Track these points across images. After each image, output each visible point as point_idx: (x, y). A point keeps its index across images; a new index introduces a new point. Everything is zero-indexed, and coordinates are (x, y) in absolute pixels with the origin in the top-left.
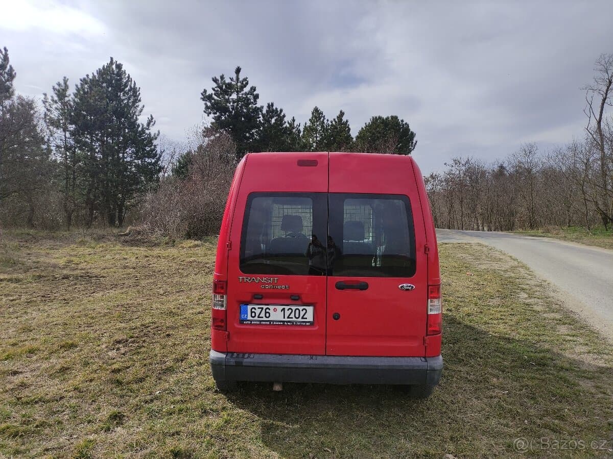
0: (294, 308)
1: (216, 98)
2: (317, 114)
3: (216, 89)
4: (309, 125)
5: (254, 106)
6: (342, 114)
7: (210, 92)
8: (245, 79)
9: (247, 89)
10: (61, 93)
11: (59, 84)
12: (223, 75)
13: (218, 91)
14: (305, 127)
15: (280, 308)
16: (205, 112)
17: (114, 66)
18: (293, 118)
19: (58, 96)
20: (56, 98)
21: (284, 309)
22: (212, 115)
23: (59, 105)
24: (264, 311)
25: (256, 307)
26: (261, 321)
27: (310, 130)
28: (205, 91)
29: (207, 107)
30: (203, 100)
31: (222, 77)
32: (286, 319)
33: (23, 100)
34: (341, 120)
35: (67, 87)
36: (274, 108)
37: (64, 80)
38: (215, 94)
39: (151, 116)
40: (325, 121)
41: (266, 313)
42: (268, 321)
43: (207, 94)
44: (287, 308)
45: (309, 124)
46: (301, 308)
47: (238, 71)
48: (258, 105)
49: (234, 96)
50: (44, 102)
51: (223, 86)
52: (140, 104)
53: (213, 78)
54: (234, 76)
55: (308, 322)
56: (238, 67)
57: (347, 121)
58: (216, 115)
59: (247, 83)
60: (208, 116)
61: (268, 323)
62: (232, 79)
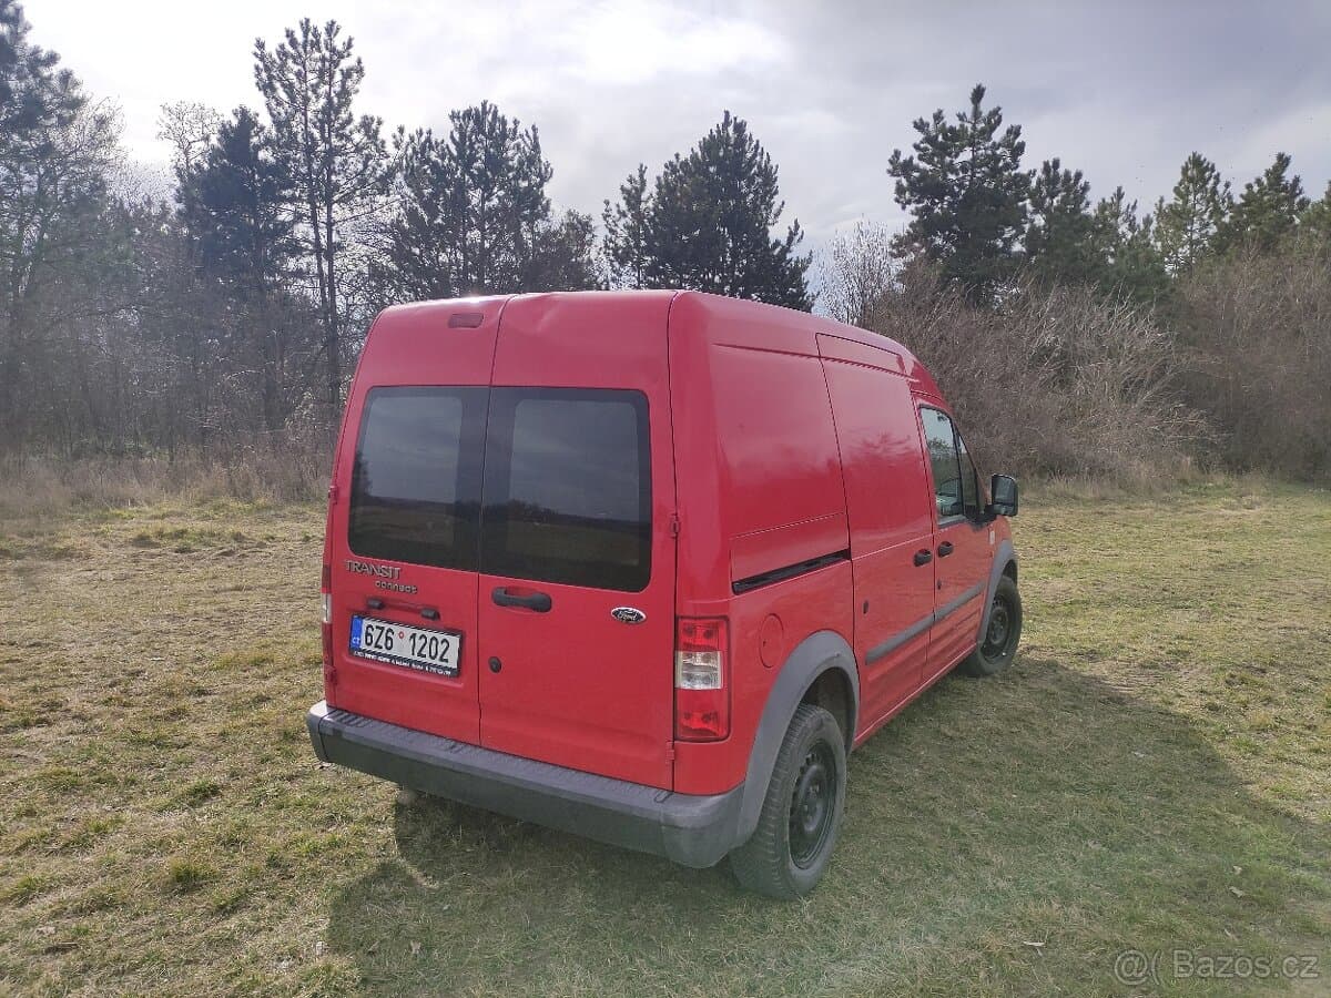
0: (429, 635)
1: (923, 165)
2: (1198, 172)
3: (922, 145)
4: (1172, 202)
5: (1013, 173)
6: (1283, 161)
7: (908, 153)
8: (995, 112)
9: (998, 135)
10: (633, 197)
11: (631, 180)
12: (940, 112)
13: (926, 149)
14: (1160, 209)
15: (409, 631)
16: (897, 200)
17: (731, 129)
18: (1119, 189)
19: (628, 203)
20: (624, 207)
21: (413, 636)
22: (912, 207)
23: (629, 220)
24: (384, 636)
25: (374, 624)
26: (379, 654)
27: (1175, 217)
28: (897, 154)
29: (900, 190)
30: (892, 173)
31: (938, 117)
32: (416, 658)
33: (576, 217)
34: (1280, 178)
35: (643, 182)
36: (1061, 171)
37: (640, 170)
38: (920, 158)
39: (796, 222)
40: (1220, 188)
41: (387, 638)
42: (389, 656)
43: (901, 160)
44: (419, 633)
45: (1171, 198)
46: (440, 637)
47: (978, 94)
48: (1023, 169)
49: (966, 155)
50: (605, 217)
51: (937, 137)
52: (777, 200)
53: (915, 123)
54: (968, 109)
55: (450, 669)
56: (979, 87)
57: (1297, 180)
58: (921, 205)
59: (999, 122)
60: (904, 208)
61: (388, 660)
62: (961, 117)
